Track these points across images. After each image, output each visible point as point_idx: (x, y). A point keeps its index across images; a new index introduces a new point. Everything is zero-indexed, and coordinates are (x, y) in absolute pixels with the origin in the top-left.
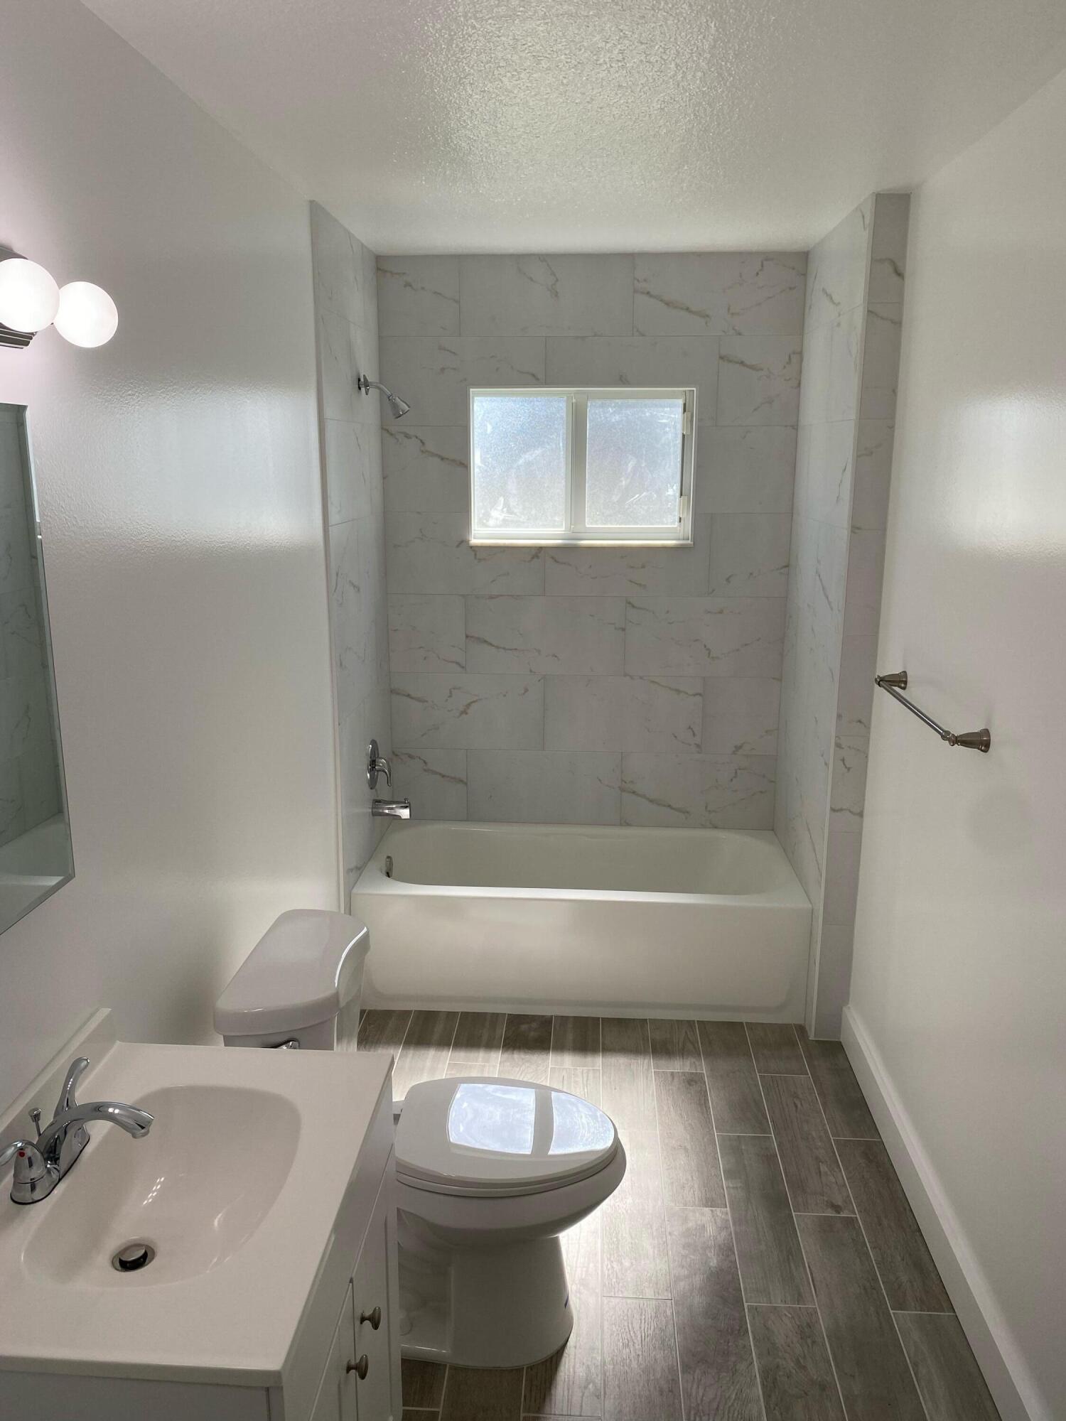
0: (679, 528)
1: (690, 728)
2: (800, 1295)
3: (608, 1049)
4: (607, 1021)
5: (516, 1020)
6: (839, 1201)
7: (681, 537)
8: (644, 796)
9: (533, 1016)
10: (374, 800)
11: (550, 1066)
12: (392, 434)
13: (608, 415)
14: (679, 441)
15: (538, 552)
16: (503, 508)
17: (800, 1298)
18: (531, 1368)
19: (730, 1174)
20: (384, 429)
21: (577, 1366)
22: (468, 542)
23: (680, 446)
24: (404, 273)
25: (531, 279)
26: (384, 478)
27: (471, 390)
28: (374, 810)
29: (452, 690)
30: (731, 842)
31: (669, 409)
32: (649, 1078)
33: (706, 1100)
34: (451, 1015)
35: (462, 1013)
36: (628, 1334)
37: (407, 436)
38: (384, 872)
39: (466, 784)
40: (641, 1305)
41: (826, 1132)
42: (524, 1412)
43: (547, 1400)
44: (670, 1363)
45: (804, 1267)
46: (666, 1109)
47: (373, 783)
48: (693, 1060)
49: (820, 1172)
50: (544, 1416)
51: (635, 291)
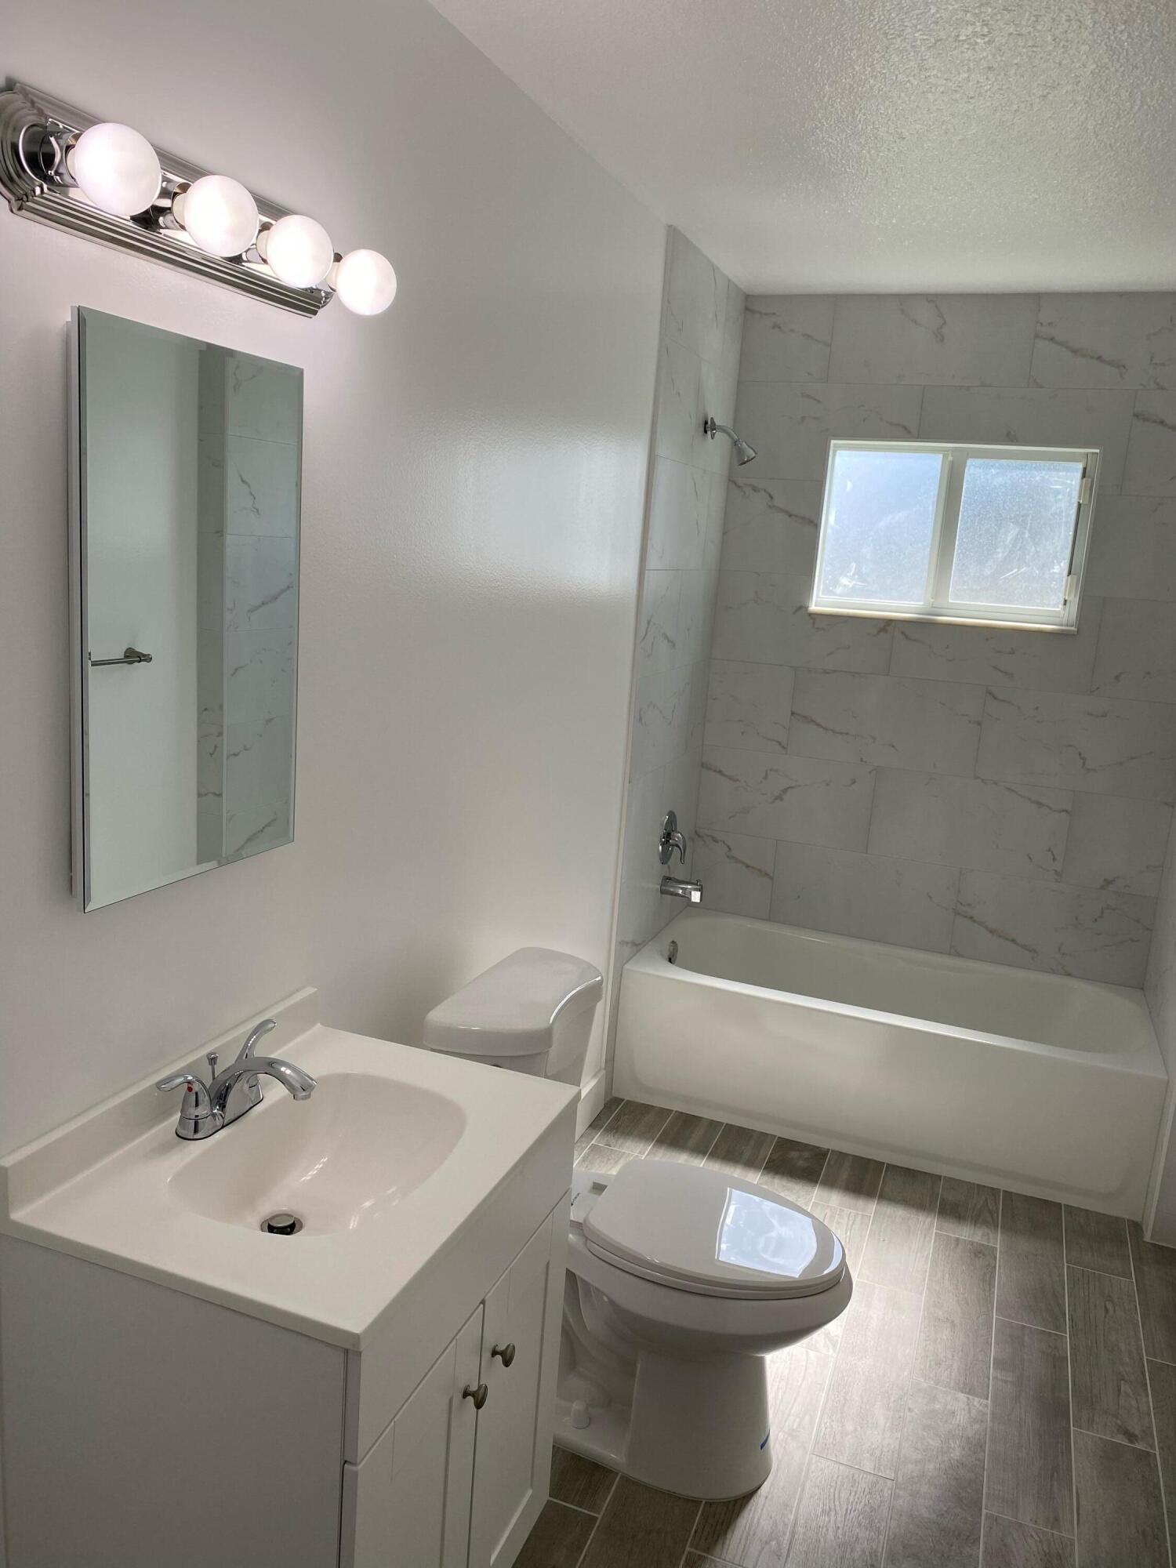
0: (1063, 612)
1: (1049, 850)
2: (1056, 1519)
3: (884, 1197)
4: (893, 1168)
5: (786, 1145)
6: (1136, 1428)
7: (1065, 622)
8: (981, 924)
9: (806, 1145)
10: (664, 876)
11: (813, 1200)
12: (739, 487)
13: (989, 477)
14: (1074, 511)
15: (887, 625)
16: (854, 575)
17: (1055, 1522)
18: (709, 1504)
19: (1000, 1364)
20: (732, 481)
21: (764, 1517)
22: (807, 608)
23: (1074, 517)
24: (774, 314)
25: (916, 322)
26: (724, 534)
27: (833, 442)
28: (664, 888)
29: (769, 772)
30: (1083, 995)
31: (1064, 473)
32: (927, 1239)
33: (992, 1277)
34: (713, 1125)
35: (727, 1124)
36: (832, 1502)
37: (755, 489)
38: (667, 957)
39: (772, 878)
40: (856, 1476)
41: (1139, 1348)
42: (690, 1547)
43: (720, 1542)
44: (874, 1547)
45: (1071, 1490)
46: (939, 1274)
47: (665, 858)
48: (987, 1230)
49: (1119, 1390)
50: (713, 1558)
51: (1037, 336)
